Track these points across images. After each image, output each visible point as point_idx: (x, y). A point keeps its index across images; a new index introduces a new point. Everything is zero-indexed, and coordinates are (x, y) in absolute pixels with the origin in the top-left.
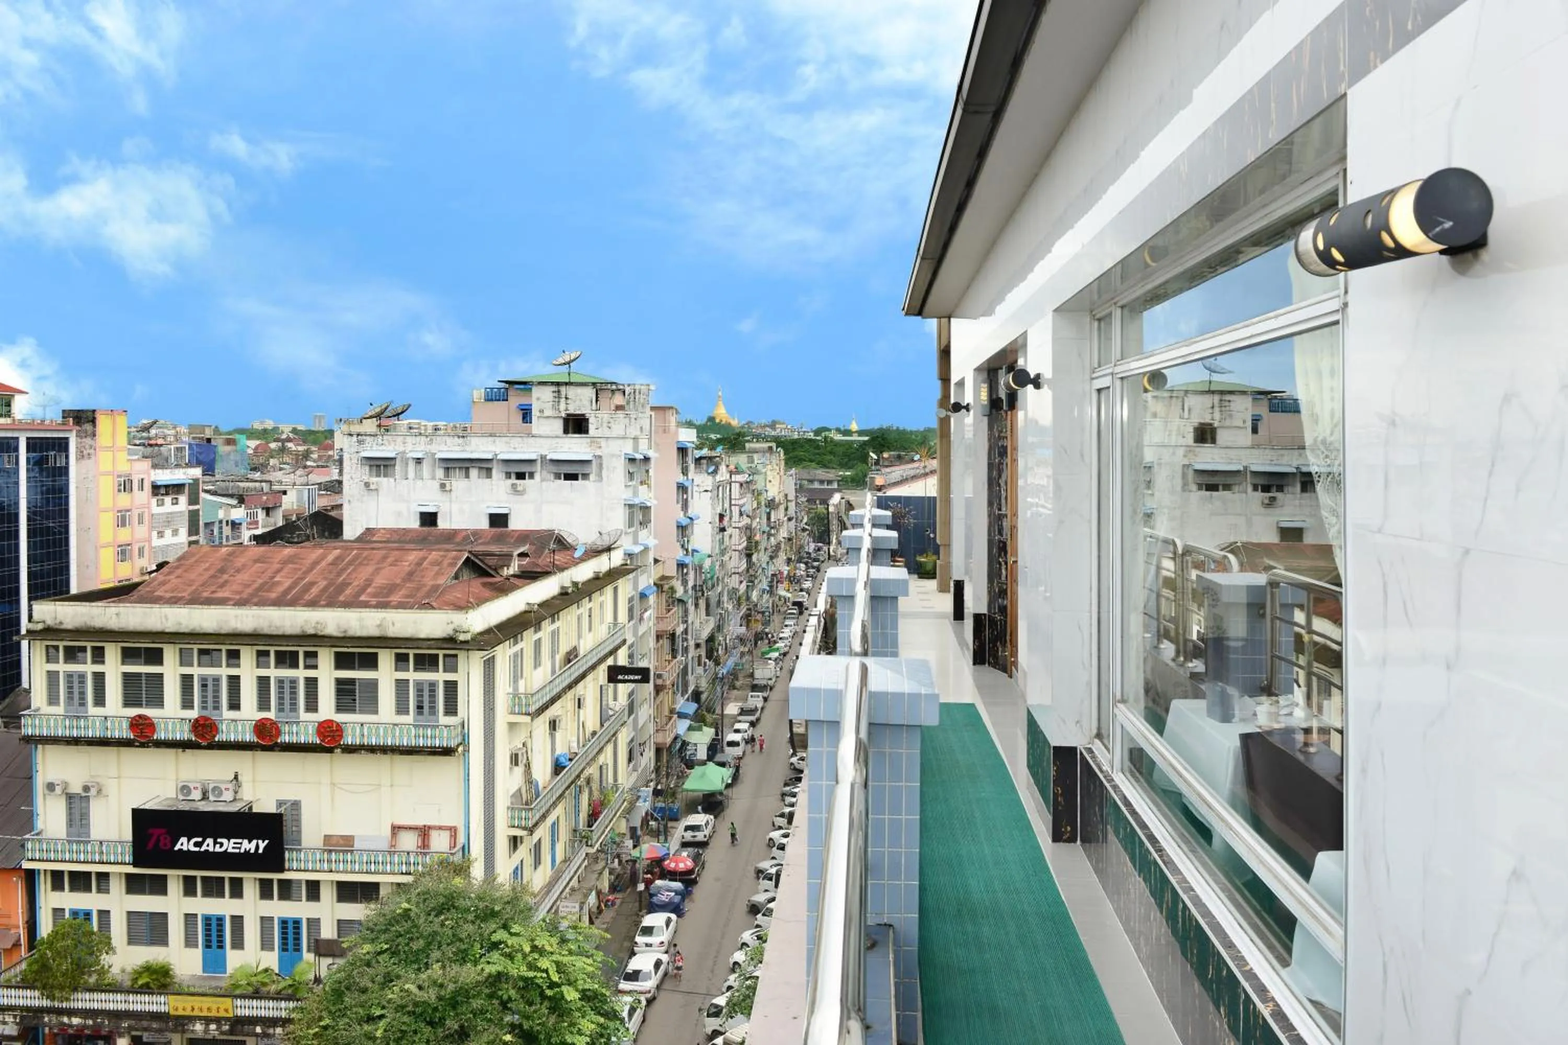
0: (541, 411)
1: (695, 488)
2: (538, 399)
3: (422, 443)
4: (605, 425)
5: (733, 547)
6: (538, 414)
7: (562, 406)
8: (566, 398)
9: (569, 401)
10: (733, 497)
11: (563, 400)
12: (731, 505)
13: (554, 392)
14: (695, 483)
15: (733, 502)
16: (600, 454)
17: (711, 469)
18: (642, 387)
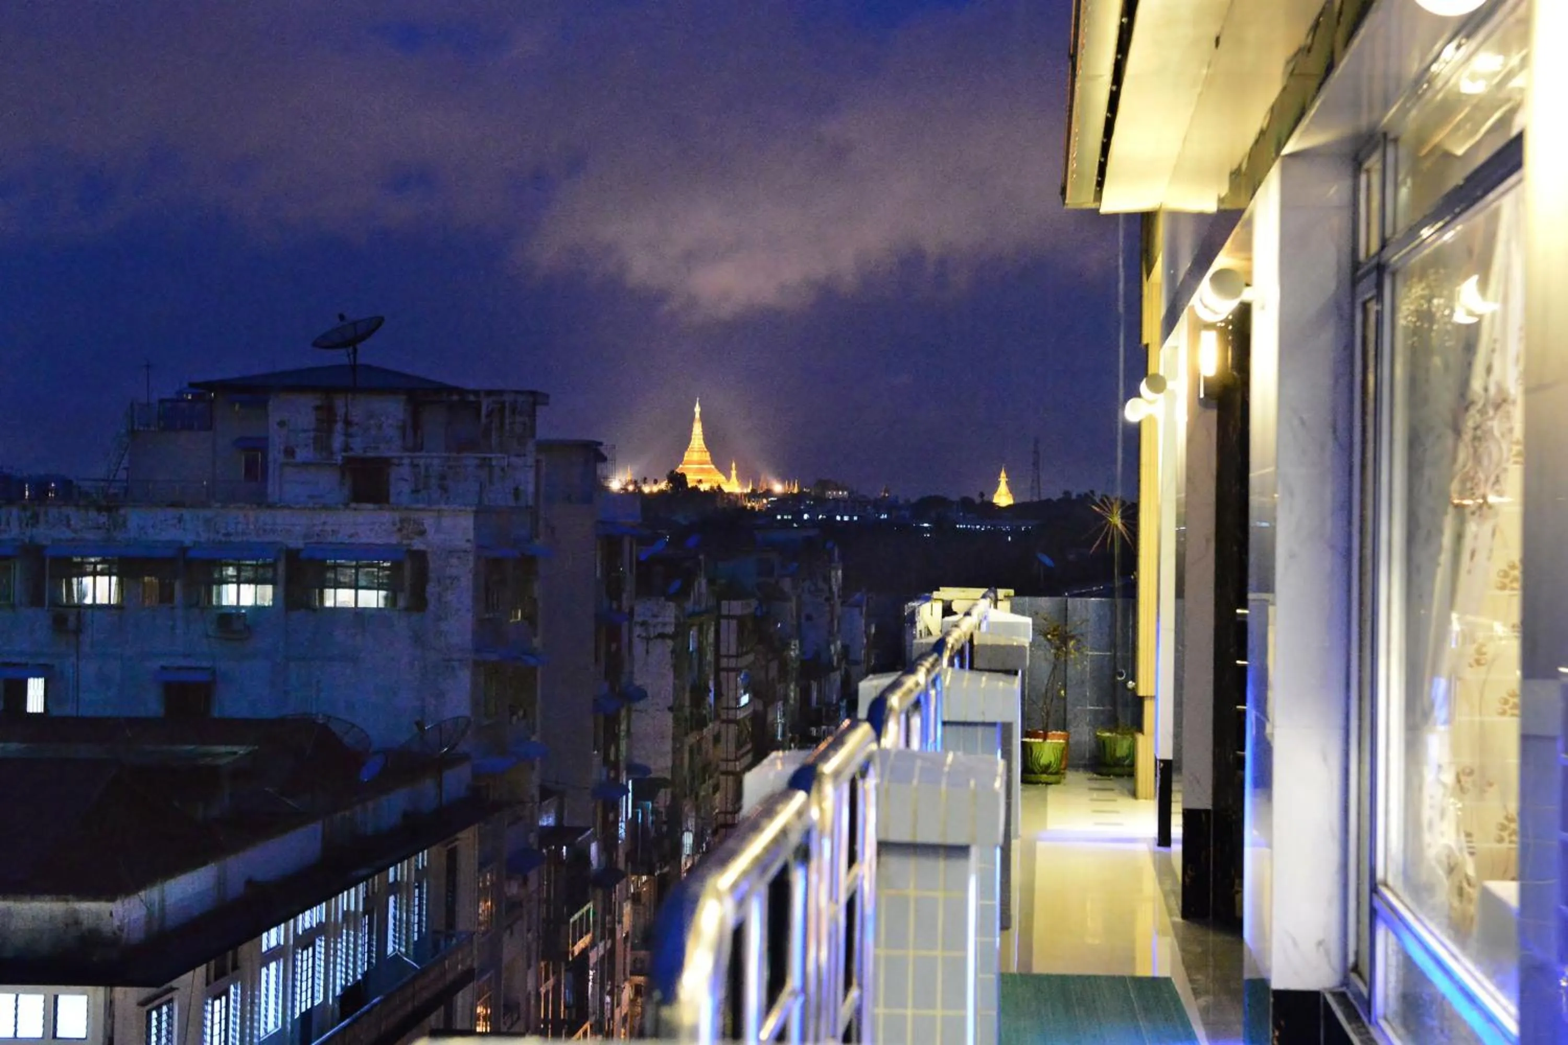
0: (290, 452)
1: (638, 630)
2: (282, 424)
3: (14, 523)
4: (434, 481)
5: (723, 767)
6: (281, 458)
7: (337, 442)
8: (348, 423)
9: (354, 429)
10: (723, 651)
11: (339, 426)
12: (718, 670)
13: (317, 408)
14: (638, 619)
15: (724, 663)
16: (422, 547)
17: (676, 585)
18: (521, 398)
